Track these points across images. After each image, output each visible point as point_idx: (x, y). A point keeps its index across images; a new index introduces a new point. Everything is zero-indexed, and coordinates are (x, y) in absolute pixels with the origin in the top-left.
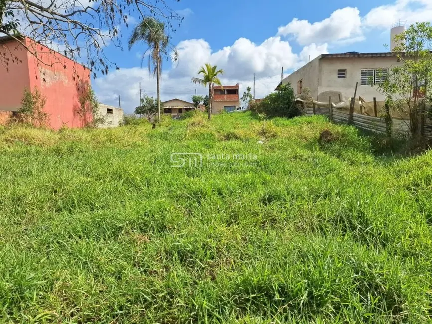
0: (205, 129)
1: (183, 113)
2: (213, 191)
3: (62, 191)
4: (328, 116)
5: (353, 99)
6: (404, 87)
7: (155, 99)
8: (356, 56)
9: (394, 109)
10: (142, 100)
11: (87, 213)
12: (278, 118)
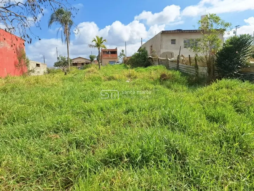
0: (95, 74)
1: (84, 66)
2: (98, 109)
3: (7, 113)
4: (166, 66)
5: (179, 56)
6: (204, 49)
7: (66, 58)
8: (181, 32)
9: (199, 61)
10: (58, 58)
11: (23, 125)
12: (139, 67)
